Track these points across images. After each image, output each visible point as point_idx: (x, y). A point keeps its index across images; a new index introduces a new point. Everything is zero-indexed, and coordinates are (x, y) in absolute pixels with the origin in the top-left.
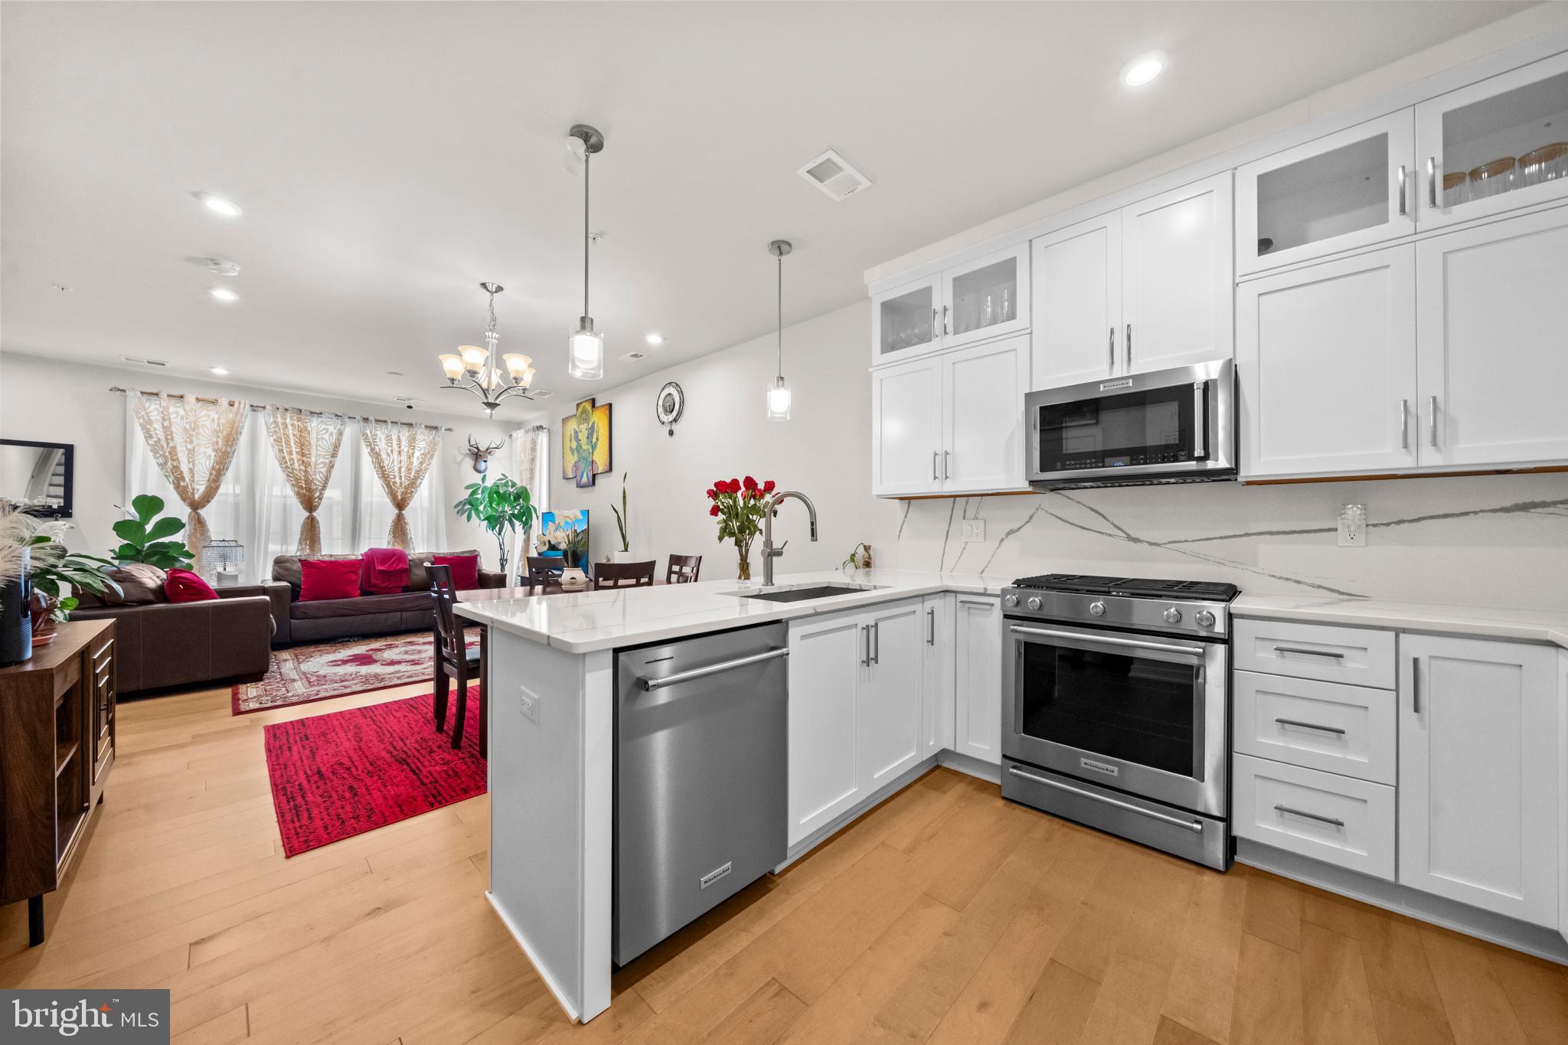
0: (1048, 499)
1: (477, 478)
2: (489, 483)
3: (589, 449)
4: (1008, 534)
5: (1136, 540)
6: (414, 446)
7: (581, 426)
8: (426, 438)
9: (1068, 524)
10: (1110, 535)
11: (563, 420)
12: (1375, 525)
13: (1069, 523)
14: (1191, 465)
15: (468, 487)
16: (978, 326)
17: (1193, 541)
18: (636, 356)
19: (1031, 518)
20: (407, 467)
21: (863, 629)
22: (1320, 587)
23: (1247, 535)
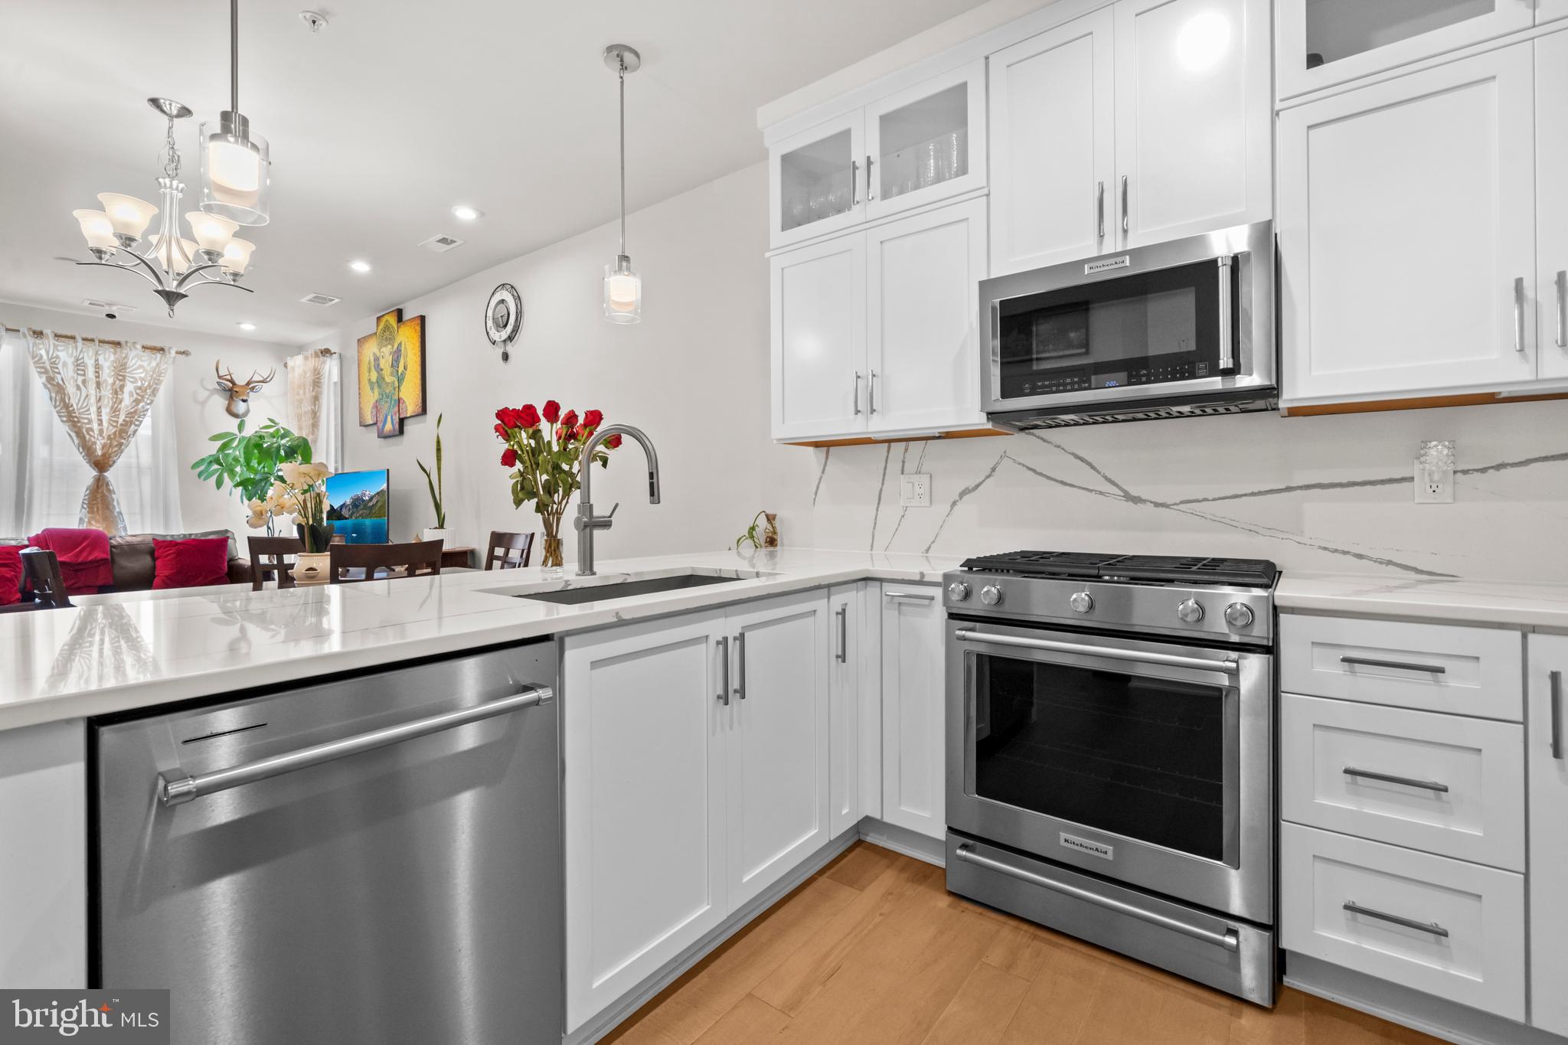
0: (1017, 443)
1: (231, 425)
2: (249, 431)
3: (394, 383)
4: (962, 494)
5: (1137, 500)
6: (124, 376)
7: (383, 349)
8: (145, 364)
9: (1044, 479)
10: (1101, 493)
11: (359, 340)
12: (1465, 472)
13: (1045, 476)
14: (1216, 383)
15: (214, 438)
16: (917, 187)
17: (1214, 500)
18: (444, 241)
19: (993, 470)
20: (112, 407)
21: (718, 643)
22: (1390, 563)
23: (1289, 489)
